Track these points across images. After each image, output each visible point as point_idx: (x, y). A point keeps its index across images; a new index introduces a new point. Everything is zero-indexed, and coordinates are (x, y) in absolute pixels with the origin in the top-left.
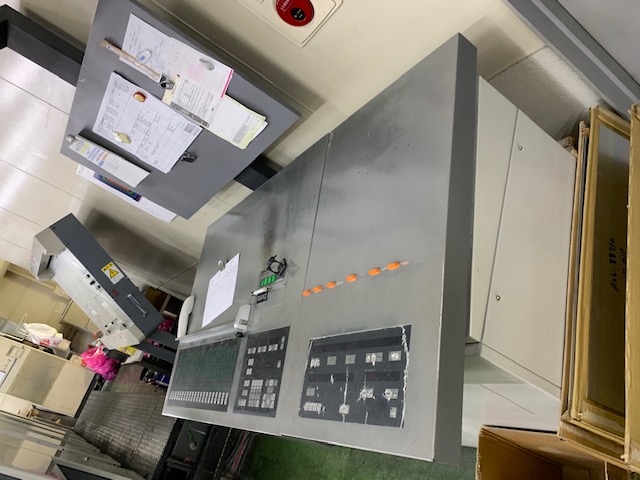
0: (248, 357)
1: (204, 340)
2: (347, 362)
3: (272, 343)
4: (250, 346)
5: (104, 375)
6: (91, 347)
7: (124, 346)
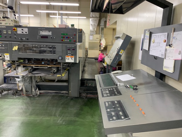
0: (112, 88)
1: (113, 78)
2: (118, 108)
3: (117, 92)
4: (115, 88)
5: (98, 60)
6: (104, 54)
7: (106, 61)
